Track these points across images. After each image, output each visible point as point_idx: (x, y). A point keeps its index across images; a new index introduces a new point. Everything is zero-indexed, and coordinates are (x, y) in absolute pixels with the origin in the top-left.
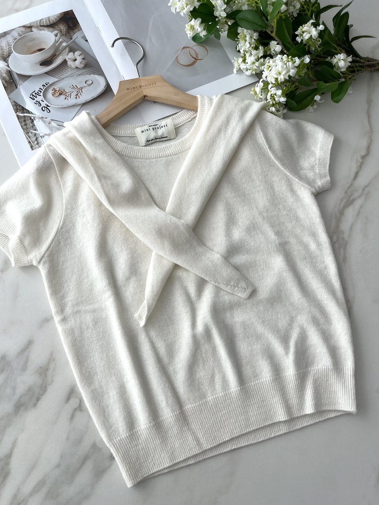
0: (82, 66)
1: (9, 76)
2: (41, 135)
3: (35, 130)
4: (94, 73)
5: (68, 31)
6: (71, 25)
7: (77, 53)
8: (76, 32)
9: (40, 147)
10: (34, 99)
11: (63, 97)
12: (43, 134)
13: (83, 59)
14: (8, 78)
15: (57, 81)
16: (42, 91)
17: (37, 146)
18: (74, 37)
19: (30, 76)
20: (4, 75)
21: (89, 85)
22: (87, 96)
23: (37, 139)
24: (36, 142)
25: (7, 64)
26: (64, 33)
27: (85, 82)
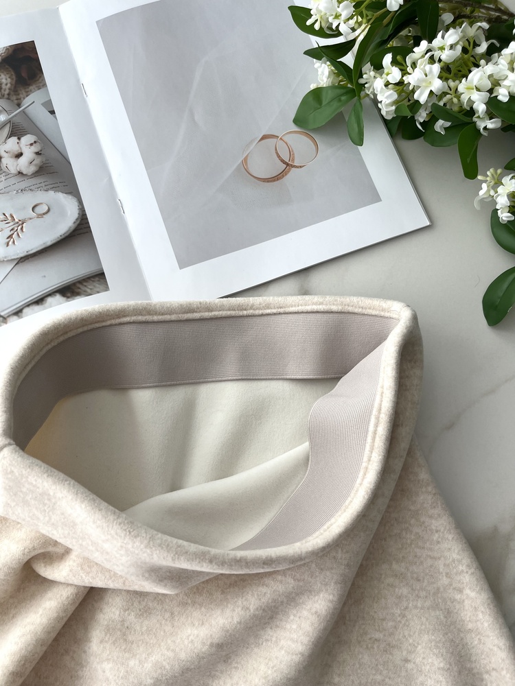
0: (33, 169)
4: (55, 188)
5: (15, 87)
6: (24, 74)
7: (27, 139)
8: (31, 91)
13: (37, 153)
18: (27, 102)
21: (41, 216)
26: (7, 92)
27: (33, 209)
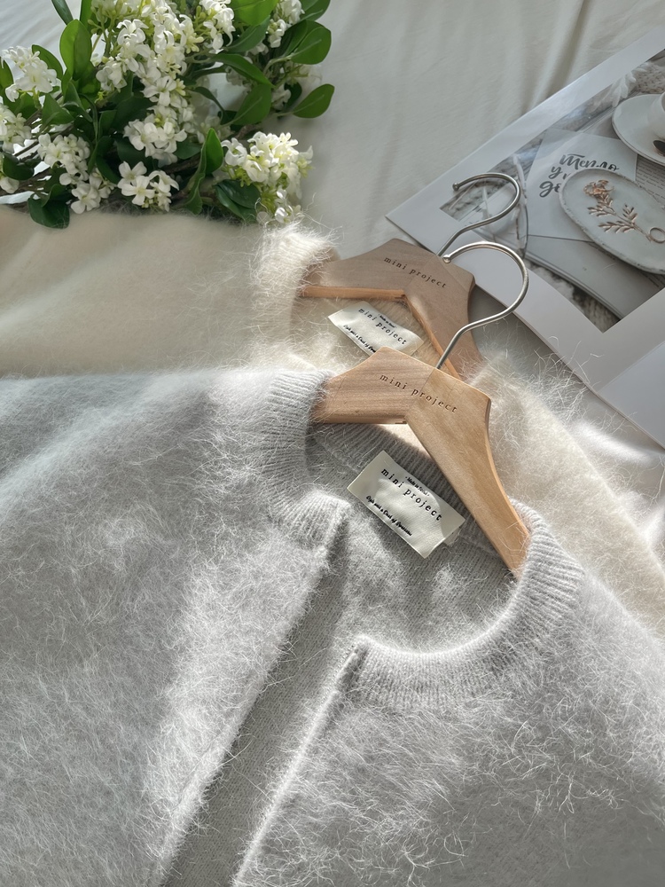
1: (600, 110)
2: (482, 206)
3: (488, 193)
9: (453, 216)
10: (562, 163)
11: (593, 203)
12: (485, 208)
14: (593, 110)
15: (628, 180)
16: (589, 167)
17: (454, 210)
19: (616, 137)
20: (597, 104)
21: (651, 238)
22: (619, 243)
23: (468, 204)
24: (460, 206)
25: (626, 97)
27: (654, 229)
